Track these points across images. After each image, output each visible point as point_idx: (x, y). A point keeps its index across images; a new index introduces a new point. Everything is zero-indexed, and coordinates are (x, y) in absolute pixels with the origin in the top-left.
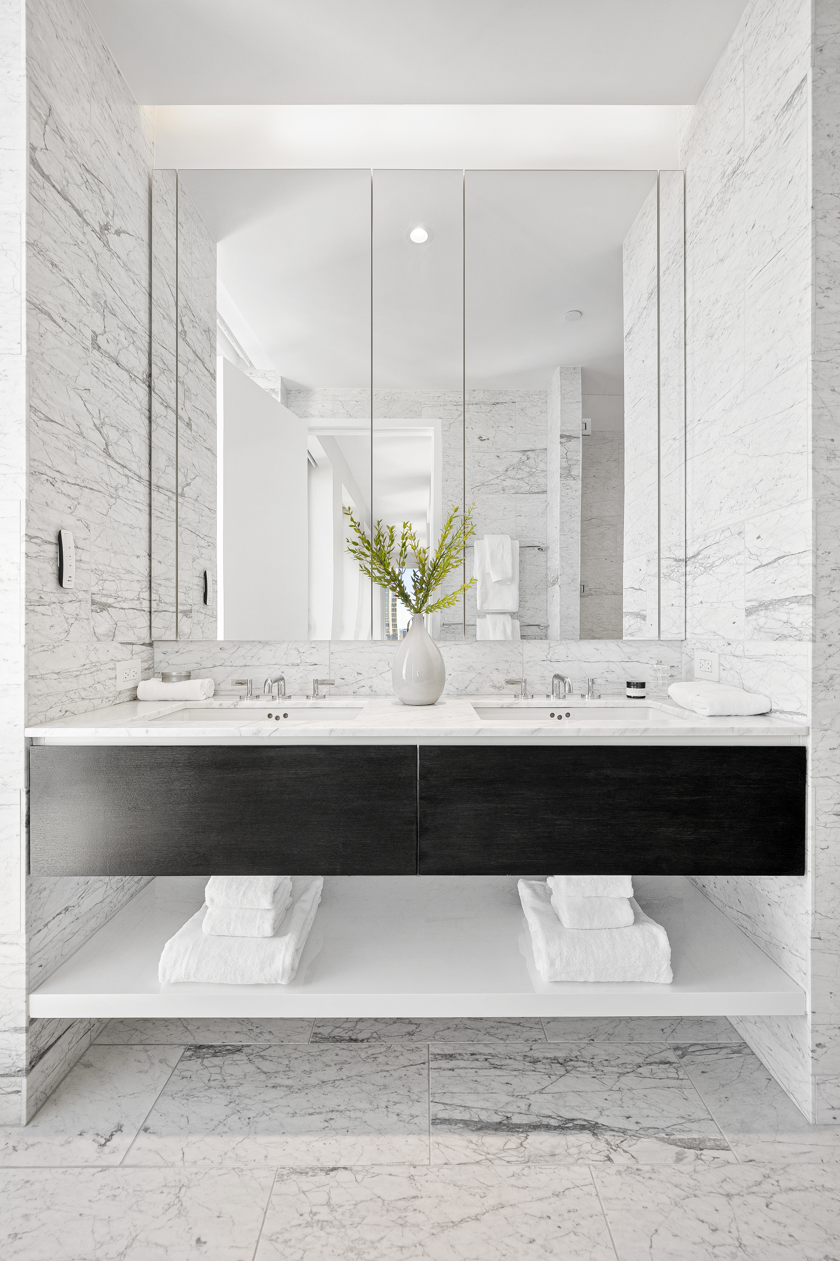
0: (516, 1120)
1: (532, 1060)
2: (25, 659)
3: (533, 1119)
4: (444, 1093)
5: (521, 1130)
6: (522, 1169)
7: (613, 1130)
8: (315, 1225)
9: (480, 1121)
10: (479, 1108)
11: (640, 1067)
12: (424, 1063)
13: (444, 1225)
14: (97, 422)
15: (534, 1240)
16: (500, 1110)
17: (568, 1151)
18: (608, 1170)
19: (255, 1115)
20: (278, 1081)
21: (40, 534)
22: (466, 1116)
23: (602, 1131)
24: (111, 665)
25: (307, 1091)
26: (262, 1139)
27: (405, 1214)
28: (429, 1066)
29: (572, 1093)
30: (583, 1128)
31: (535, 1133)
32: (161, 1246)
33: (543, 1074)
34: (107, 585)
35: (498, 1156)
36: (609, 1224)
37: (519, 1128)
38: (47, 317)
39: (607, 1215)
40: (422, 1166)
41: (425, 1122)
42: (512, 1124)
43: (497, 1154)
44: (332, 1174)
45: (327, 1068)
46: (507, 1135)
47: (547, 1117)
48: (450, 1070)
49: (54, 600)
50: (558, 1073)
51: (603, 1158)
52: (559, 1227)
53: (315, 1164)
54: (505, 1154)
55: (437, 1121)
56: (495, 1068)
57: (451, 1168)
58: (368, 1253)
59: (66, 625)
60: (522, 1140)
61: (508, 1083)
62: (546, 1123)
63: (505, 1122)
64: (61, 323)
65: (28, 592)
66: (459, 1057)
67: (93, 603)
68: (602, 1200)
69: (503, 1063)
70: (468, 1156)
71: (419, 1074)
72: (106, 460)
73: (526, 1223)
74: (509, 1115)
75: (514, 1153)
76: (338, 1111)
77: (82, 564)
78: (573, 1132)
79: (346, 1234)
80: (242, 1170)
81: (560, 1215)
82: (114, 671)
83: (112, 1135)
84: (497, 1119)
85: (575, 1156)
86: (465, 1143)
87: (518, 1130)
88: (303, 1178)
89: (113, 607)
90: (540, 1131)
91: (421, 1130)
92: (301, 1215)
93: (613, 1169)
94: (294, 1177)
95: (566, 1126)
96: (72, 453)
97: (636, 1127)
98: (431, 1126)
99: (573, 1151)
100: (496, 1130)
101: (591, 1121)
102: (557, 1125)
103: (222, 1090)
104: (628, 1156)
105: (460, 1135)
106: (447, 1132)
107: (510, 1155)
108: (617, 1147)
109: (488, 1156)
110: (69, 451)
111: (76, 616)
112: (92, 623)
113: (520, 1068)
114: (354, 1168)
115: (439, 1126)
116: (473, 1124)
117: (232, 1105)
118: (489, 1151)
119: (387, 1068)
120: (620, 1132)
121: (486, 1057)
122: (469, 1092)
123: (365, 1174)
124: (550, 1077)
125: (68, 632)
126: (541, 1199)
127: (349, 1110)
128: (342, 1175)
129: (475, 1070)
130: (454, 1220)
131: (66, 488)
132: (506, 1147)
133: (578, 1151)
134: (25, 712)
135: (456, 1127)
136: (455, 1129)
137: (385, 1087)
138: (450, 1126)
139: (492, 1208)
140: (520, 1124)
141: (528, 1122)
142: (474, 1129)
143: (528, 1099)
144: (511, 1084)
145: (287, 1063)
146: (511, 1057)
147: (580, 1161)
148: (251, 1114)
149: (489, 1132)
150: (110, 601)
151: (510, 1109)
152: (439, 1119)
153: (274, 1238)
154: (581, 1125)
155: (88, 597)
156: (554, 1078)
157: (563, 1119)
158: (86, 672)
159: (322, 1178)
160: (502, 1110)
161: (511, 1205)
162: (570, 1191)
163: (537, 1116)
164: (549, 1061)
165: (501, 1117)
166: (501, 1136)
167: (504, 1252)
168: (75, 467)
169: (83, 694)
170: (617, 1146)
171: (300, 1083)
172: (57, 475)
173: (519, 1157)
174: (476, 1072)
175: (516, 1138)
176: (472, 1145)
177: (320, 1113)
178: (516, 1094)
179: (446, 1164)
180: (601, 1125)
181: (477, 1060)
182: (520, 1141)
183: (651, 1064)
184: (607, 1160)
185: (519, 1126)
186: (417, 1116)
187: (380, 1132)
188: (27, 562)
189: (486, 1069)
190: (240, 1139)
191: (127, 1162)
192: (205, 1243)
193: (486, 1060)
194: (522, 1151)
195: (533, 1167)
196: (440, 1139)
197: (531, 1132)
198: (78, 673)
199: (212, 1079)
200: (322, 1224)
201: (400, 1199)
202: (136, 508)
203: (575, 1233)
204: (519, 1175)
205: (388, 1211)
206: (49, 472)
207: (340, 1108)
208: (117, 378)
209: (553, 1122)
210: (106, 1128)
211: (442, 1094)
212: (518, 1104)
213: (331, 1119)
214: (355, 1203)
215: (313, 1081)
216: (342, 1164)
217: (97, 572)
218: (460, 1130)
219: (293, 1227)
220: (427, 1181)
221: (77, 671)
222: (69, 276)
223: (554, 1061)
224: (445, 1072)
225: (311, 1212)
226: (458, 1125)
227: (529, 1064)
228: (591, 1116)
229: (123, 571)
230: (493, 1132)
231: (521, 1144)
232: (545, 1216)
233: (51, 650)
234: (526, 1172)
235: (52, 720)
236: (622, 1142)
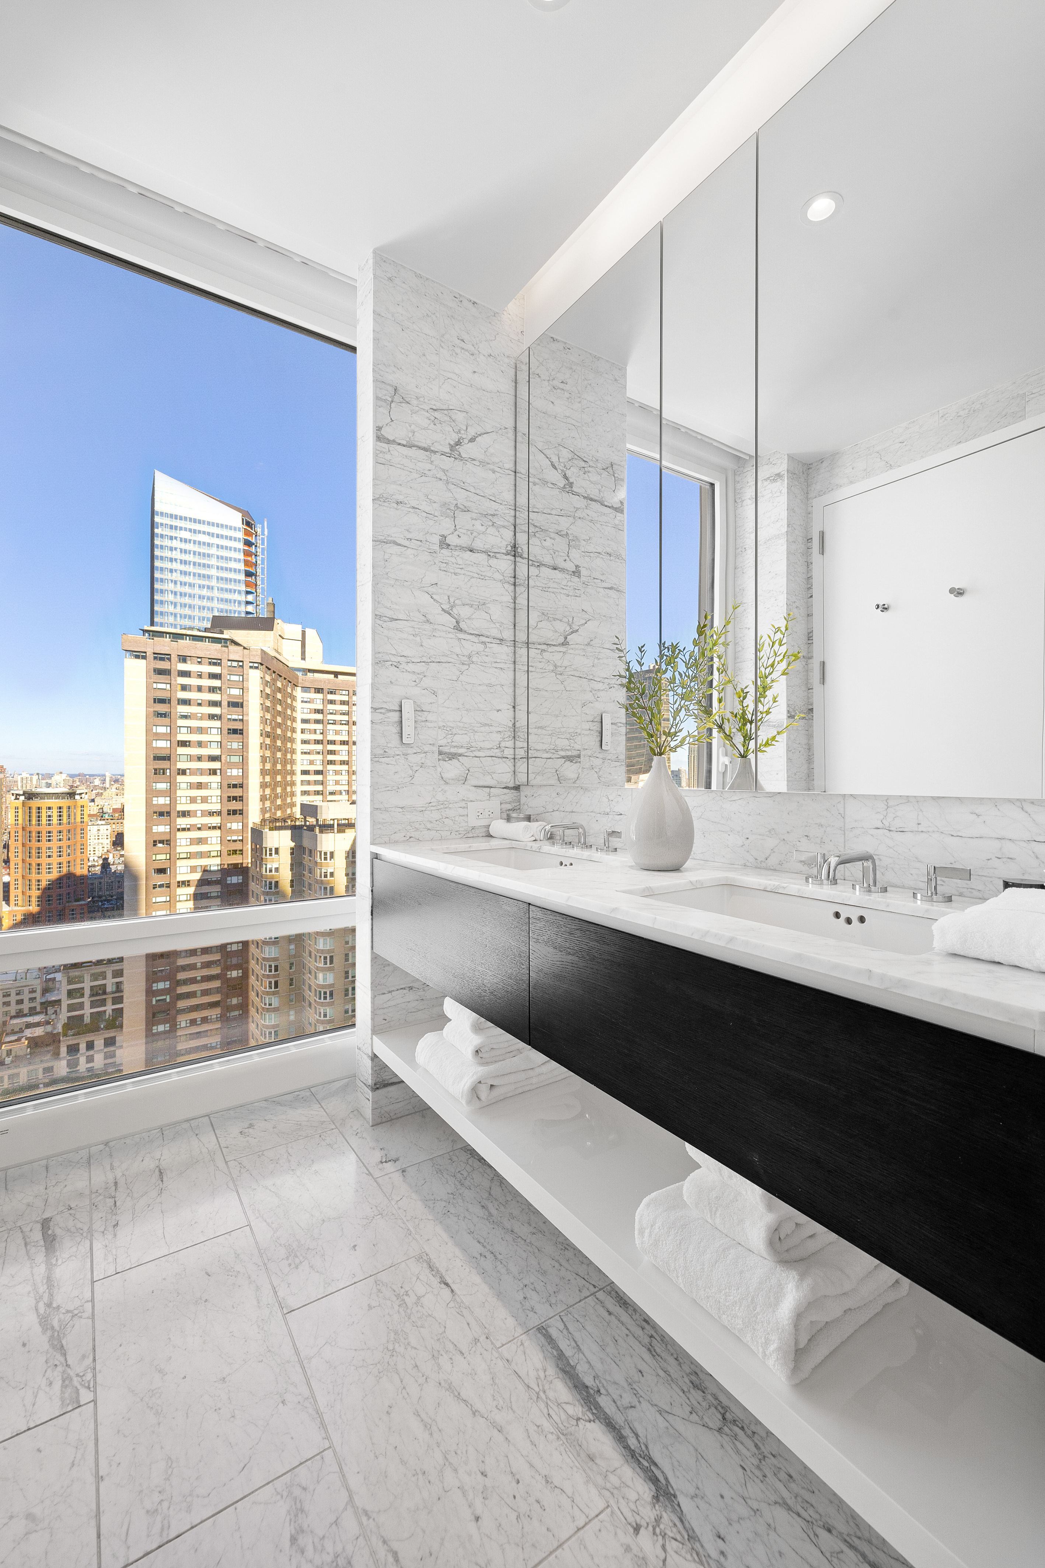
0: (603, 1401)
1: (697, 1382)
2: (371, 796)
3: (619, 1419)
4: (578, 1321)
5: (594, 1411)
6: (551, 1431)
7: (682, 1521)
8: (399, 1300)
9: (574, 1368)
10: (587, 1360)
11: (829, 1531)
12: (595, 1287)
13: (453, 1388)
14: (446, 607)
15: (486, 1476)
16: (602, 1380)
17: (608, 1473)
18: (620, 1532)
19: (453, 1212)
20: (490, 1205)
21: (384, 706)
22: (568, 1352)
23: (669, 1506)
24: (463, 804)
25: (496, 1227)
26: (439, 1229)
27: (443, 1353)
28: (596, 1292)
29: (691, 1448)
30: (654, 1480)
31: (603, 1427)
32: (343, 1232)
33: (689, 1403)
34: (456, 738)
35: (549, 1403)
36: (554, 1556)
37: (596, 1409)
38: (392, 545)
39: (563, 1549)
40: (492, 1343)
41: (534, 1321)
42: (594, 1399)
43: (550, 1400)
44: (443, 1286)
45: (526, 1225)
46: (578, 1401)
47: (634, 1432)
48: (608, 1311)
49: (397, 753)
50: (706, 1419)
51: (631, 1519)
52: (515, 1497)
53: (442, 1270)
54: (555, 1408)
55: (543, 1331)
56: (649, 1350)
57: (507, 1366)
58: (400, 1346)
59: (411, 772)
60: (583, 1418)
61: (641, 1373)
62: (625, 1434)
63: (592, 1392)
64: (406, 543)
65: (372, 748)
66: (630, 1312)
67: (440, 753)
68: (576, 1536)
69: (663, 1355)
70: (528, 1375)
71: (579, 1290)
72: (457, 635)
73: (498, 1461)
74: (603, 1391)
75: (563, 1416)
76: (495, 1256)
77: (427, 724)
78: (638, 1470)
79: (405, 1323)
80: (410, 1235)
81: (527, 1493)
82: (465, 809)
83: (390, 1161)
84: (588, 1381)
85: (608, 1485)
86: (539, 1365)
87: (592, 1407)
88: (427, 1271)
89: (464, 756)
90: (610, 1432)
91: (525, 1323)
92: (402, 1287)
93: (627, 1538)
94: (425, 1265)
95: (641, 1459)
96: (418, 639)
97: (714, 1554)
98: (535, 1329)
99: (613, 1479)
100: (575, 1387)
101: (672, 1487)
102: (633, 1448)
103: (457, 1183)
104: (662, 1555)
105: (545, 1358)
106: (539, 1345)
107: (558, 1413)
108: (661, 1534)
109: (541, 1394)
110: (414, 638)
111: (421, 764)
112: (439, 769)
113: (672, 1374)
114: (456, 1297)
115: (539, 1335)
116: (565, 1362)
117: (452, 1196)
118: (547, 1392)
119: (564, 1263)
120: (687, 1531)
121: (655, 1334)
122: (597, 1341)
123: (457, 1306)
124: (691, 1413)
125: (412, 777)
126: (532, 1466)
127: (501, 1262)
128: (446, 1292)
129: (628, 1332)
130: (461, 1394)
131: (411, 667)
132: (564, 1406)
133: (617, 1485)
134: (371, 834)
135: (550, 1350)
136: (547, 1350)
137: (544, 1273)
138: (547, 1344)
139: (492, 1421)
140: (600, 1407)
141: (610, 1414)
142: (560, 1366)
143: (640, 1402)
144: (643, 1376)
145: (509, 1199)
146: (679, 1358)
147: (607, 1494)
148: (452, 1210)
149: (568, 1381)
150: (461, 751)
151: (611, 1389)
152: (547, 1331)
153: (378, 1283)
154: (655, 1476)
155: (436, 749)
156: (694, 1417)
157: (646, 1452)
158: (432, 808)
159: (435, 1281)
160: (604, 1381)
161: (507, 1438)
162: (561, 1494)
163: (626, 1420)
164: (714, 1402)
165: (594, 1385)
166: (573, 1395)
167: (459, 1452)
168: (421, 648)
169: (429, 826)
170: (663, 1534)
171: (499, 1219)
172: (400, 659)
173: (562, 1424)
174: (627, 1335)
175: (581, 1410)
176: (543, 1374)
177: (484, 1247)
178: (634, 1386)
179: (508, 1361)
180: (676, 1503)
181: (643, 1329)
182: (580, 1415)
183: (851, 1547)
184: (632, 1526)
185: (598, 1406)
186: (535, 1312)
187: (500, 1295)
188: (372, 727)
189: (640, 1342)
190: (430, 1217)
191: (379, 1180)
192: (355, 1250)
193: (652, 1336)
194: (572, 1423)
195: (561, 1442)
196: (527, 1343)
197: (601, 1423)
198: (424, 809)
199: (461, 1172)
200: (403, 1304)
201: (453, 1343)
202: (496, 668)
203: (518, 1517)
204: (542, 1432)
205: (438, 1340)
206: (393, 659)
207: (500, 1257)
208: (470, 563)
209: (632, 1442)
210: (393, 1155)
211: (575, 1319)
212: (624, 1395)
213: (485, 1256)
214: (430, 1314)
215: (508, 1225)
216: (454, 1287)
217: (445, 728)
218: (549, 1354)
219: (391, 1287)
220: (481, 1354)
221: (422, 807)
222: (414, 503)
223: (719, 1408)
224: (601, 1308)
225: (407, 1292)
226: (553, 1350)
227: (688, 1382)
228: (678, 1484)
229: (479, 725)
230: (570, 1385)
231: (578, 1419)
232: (517, 1476)
233: (395, 790)
234: (550, 1436)
235: (396, 842)
236: (676, 1540)
